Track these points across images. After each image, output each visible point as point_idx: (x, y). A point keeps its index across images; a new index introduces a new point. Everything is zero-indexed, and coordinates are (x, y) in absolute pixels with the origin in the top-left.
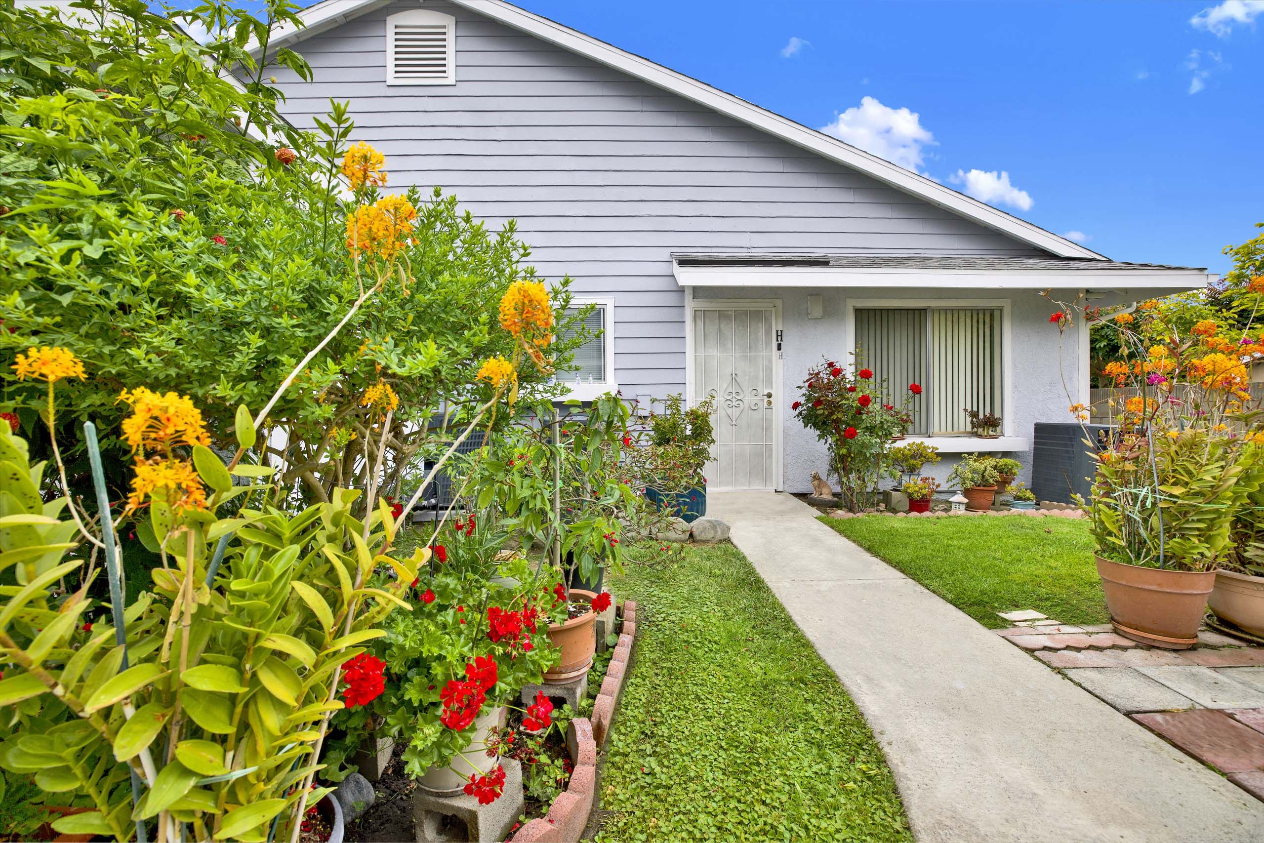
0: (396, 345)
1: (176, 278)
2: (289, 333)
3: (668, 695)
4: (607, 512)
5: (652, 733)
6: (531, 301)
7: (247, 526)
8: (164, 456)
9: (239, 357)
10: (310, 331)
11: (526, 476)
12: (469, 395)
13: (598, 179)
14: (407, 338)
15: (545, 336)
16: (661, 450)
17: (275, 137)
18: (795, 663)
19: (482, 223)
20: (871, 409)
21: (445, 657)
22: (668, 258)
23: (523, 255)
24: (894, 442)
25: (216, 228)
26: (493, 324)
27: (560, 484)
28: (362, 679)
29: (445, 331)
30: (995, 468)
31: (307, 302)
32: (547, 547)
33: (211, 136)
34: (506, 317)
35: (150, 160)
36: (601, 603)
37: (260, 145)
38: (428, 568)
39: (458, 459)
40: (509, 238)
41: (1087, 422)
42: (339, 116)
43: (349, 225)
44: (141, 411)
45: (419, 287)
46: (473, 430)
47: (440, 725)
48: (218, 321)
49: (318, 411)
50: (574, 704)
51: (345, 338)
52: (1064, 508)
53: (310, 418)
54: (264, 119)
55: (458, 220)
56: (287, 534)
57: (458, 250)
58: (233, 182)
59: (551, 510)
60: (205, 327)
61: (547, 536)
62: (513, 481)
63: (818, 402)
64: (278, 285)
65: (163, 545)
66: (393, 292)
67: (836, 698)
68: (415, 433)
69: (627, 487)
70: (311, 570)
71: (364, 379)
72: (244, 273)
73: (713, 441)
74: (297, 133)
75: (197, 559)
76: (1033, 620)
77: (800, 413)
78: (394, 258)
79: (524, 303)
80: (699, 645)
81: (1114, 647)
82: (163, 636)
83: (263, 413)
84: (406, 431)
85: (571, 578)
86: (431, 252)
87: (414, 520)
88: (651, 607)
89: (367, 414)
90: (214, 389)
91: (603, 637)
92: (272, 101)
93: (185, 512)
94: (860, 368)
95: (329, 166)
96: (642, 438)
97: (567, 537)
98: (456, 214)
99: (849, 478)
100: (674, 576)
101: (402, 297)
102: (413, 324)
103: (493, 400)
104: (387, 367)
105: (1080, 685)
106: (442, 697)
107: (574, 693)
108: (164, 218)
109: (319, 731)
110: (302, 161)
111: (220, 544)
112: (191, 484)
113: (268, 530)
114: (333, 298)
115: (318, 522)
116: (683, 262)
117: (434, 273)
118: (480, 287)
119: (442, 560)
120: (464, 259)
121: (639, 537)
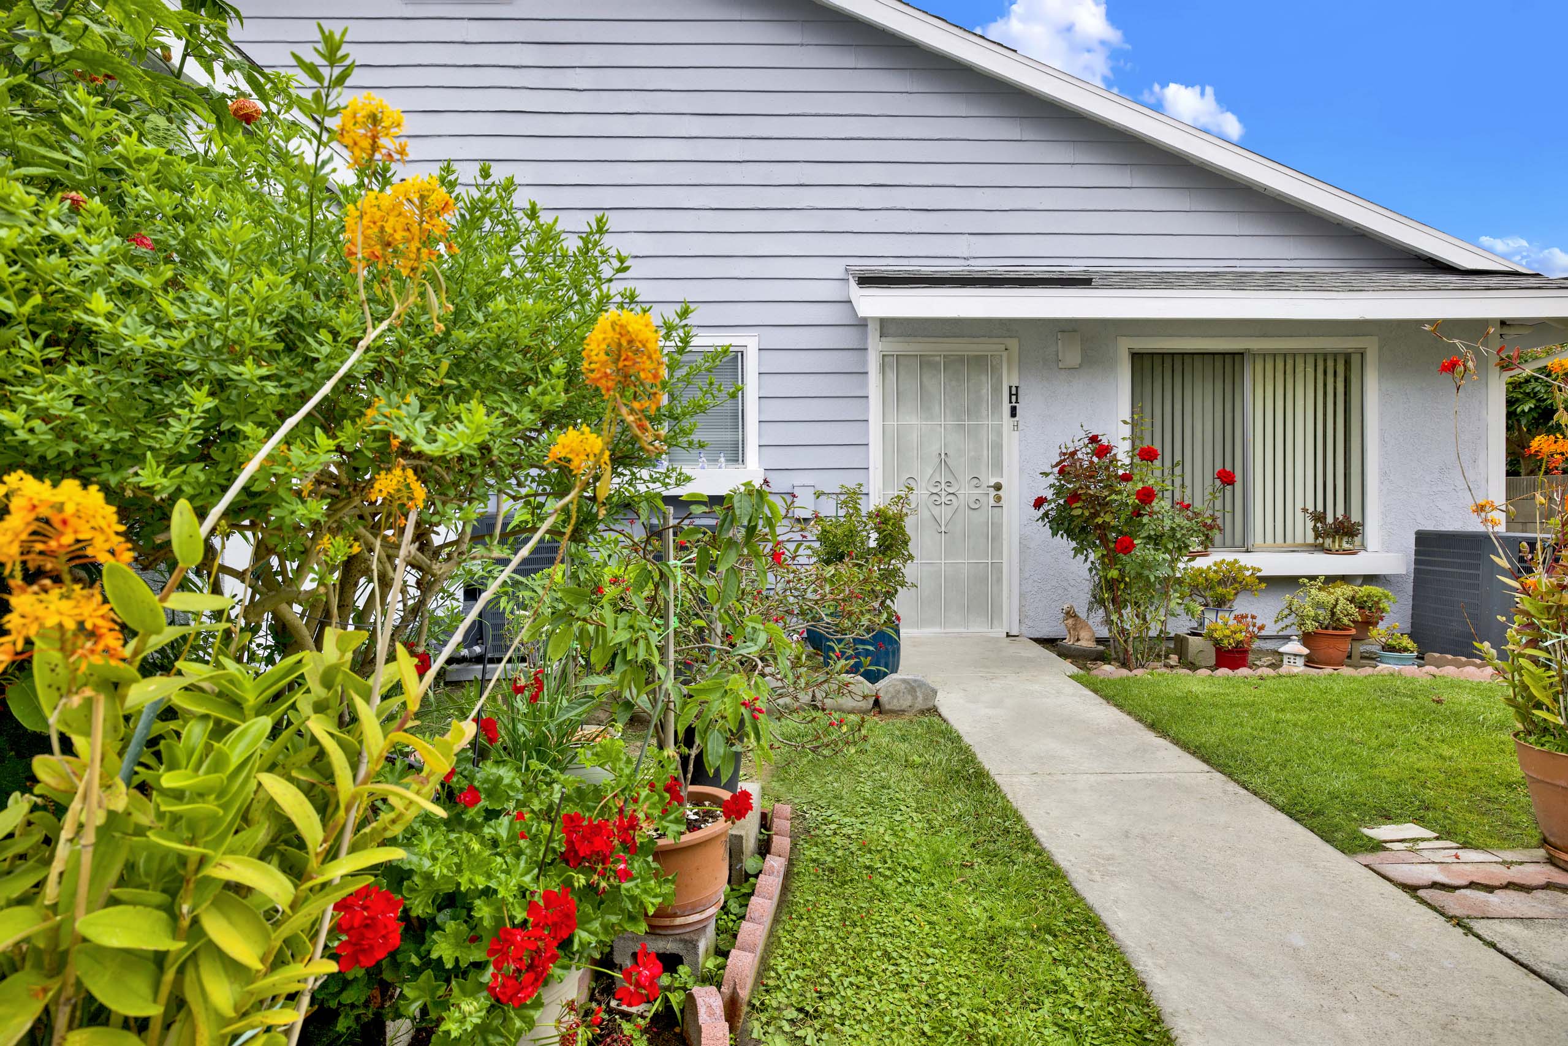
0: (423, 409)
1: (73, 301)
2: (255, 389)
3: (840, 951)
4: (747, 666)
5: (816, 1010)
6: (630, 342)
7: (186, 689)
8: (57, 580)
9: (176, 426)
10: (289, 386)
11: (622, 610)
12: (534, 485)
13: (734, 151)
14: (440, 398)
15: (651, 396)
16: (830, 570)
17: (229, 80)
18: (1038, 902)
19: (556, 221)
20: (1156, 509)
21: (495, 891)
22: (840, 274)
23: (619, 271)
24: (1193, 559)
25: (136, 223)
26: (572, 376)
27: (674, 622)
28: (367, 926)
29: (498, 386)
30: (1352, 600)
31: (283, 340)
32: (655, 720)
33: (125, 77)
34: (593, 366)
35: (25, 113)
36: (738, 806)
37: (204, 92)
38: (470, 754)
39: (516, 584)
40: (596, 244)
41: (1501, 529)
42: (332, 50)
43: (349, 222)
44: (21, 508)
45: (459, 318)
46: (541, 540)
47: (486, 999)
48: (141, 369)
49: (301, 510)
50: (694, 965)
51: (342, 396)
52: (1464, 665)
53: (288, 521)
54: (209, 52)
55: (519, 215)
56: (251, 698)
57: (519, 262)
58: (162, 151)
59: (661, 662)
60: (120, 378)
61: (654, 703)
62: (602, 618)
63: (1074, 497)
64: (237, 315)
65: (53, 719)
66: (418, 326)
67: (1102, 957)
68: (451, 544)
69: (777, 628)
70: (287, 756)
71: (373, 460)
72: (183, 293)
73: (911, 557)
74: (263, 75)
75: (108, 741)
76: (1415, 840)
77: (1046, 515)
78: (419, 273)
79: (620, 345)
80: (888, 873)
81: (1548, 886)
82: (48, 862)
83: (215, 513)
84: (437, 541)
85: (691, 767)
86: (476, 264)
87: (447, 679)
88: (815, 813)
89: (376, 515)
90: (136, 474)
91: (741, 861)
92: (222, 23)
93: (91, 666)
94: (1139, 445)
95: (317, 130)
96: (801, 551)
97: (685, 704)
98: (515, 206)
99: (1121, 615)
100: (850, 766)
101: (431, 334)
102: (448, 375)
103: (573, 494)
104: (409, 442)
105: (1493, 945)
106: (491, 953)
107: (696, 947)
108: (53, 207)
109: (297, 1008)
110: (271, 119)
111: (144, 718)
112: (100, 622)
113: (220, 694)
114: (324, 335)
115: (298, 683)
116: (866, 281)
117: (481, 297)
118: (551, 319)
119: (492, 740)
120: (528, 275)
121: (796, 705)
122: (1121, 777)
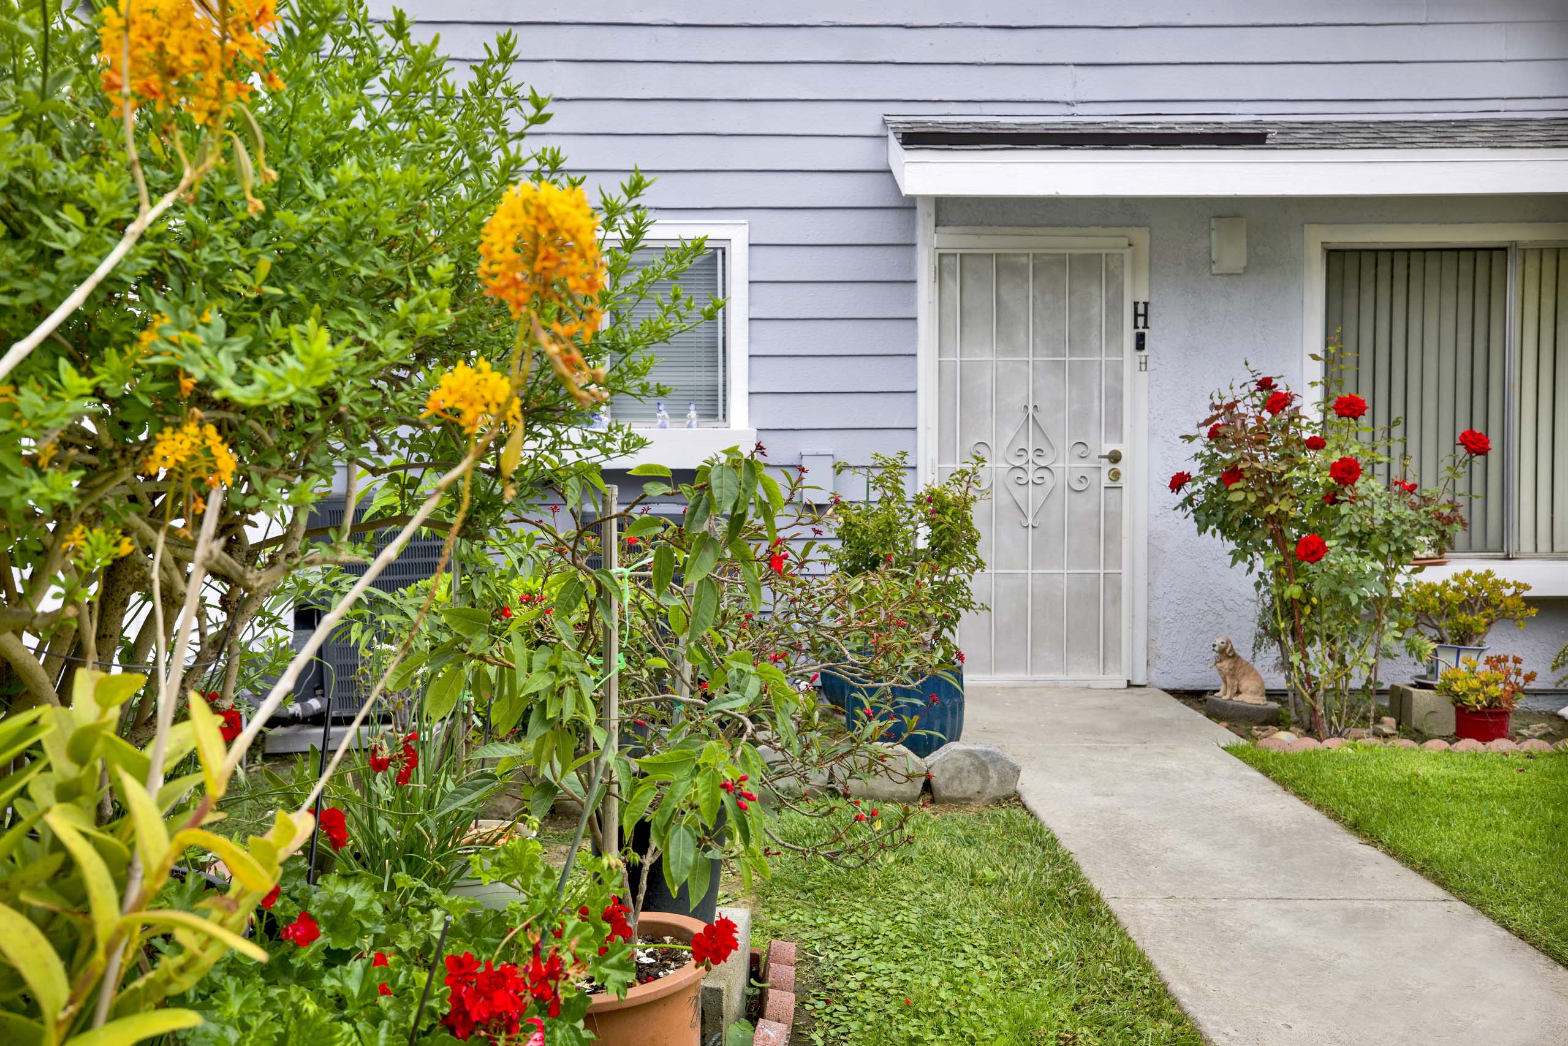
0: (230, 332)
4: (729, 727)
6: (553, 231)
10: (15, 293)
11: (539, 643)
12: (404, 451)
14: (256, 315)
15: (585, 315)
16: (857, 583)
19: (435, 41)
20: (1362, 492)
22: (874, 128)
23: (534, 121)
24: (1420, 569)
26: (462, 284)
27: (618, 662)
29: (348, 299)
32: (589, 812)
34: (495, 268)
36: (716, 944)
38: (303, 864)
39: (376, 603)
40: (498, 78)
43: (107, 35)
45: (285, 191)
46: (415, 537)
49: (37, 487)
51: (102, 311)
53: (15, 504)
55: (377, 31)
57: (378, 105)
59: (598, 723)
61: (588, 785)
62: (509, 655)
63: (1233, 474)
66: (222, 203)
68: (275, 541)
69: (776, 671)
70: (11, 871)
71: (152, 411)
73: (980, 564)
77: (1189, 500)
78: (221, 119)
79: (536, 236)
84: (253, 536)
85: (644, 884)
86: (311, 108)
87: (268, 750)
88: (832, 955)
89: (156, 495)
91: (719, 1029)
94: (1337, 393)
96: (813, 554)
97: (635, 786)
98: (370, 16)
99: (1306, 656)
100: (886, 883)
101: (242, 216)
102: (270, 281)
103: (464, 465)
104: (208, 384)
114: (70, 214)
115: (33, 755)
116: (914, 139)
117: (320, 159)
118: (430, 194)
119: (337, 843)
120: (393, 126)
121: (805, 788)
122: (1307, 905)
